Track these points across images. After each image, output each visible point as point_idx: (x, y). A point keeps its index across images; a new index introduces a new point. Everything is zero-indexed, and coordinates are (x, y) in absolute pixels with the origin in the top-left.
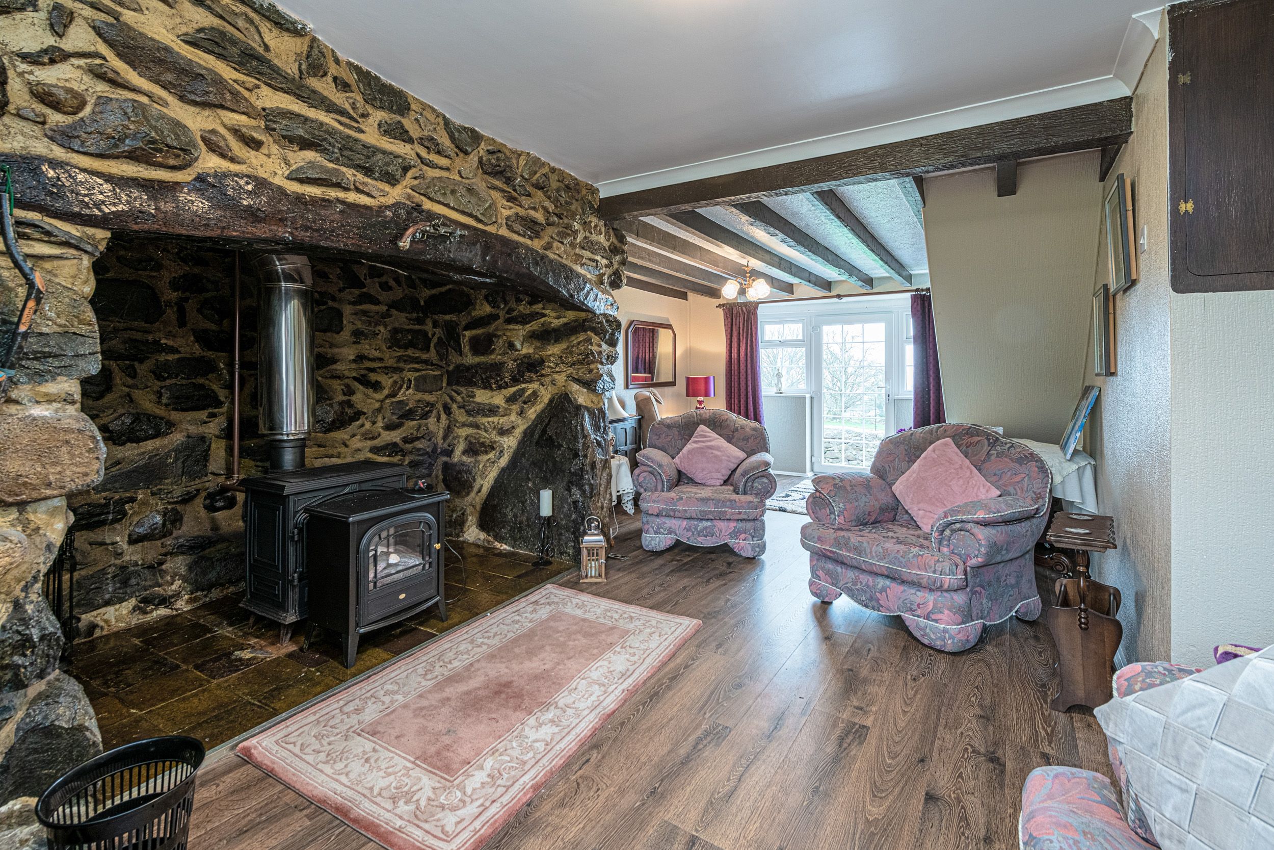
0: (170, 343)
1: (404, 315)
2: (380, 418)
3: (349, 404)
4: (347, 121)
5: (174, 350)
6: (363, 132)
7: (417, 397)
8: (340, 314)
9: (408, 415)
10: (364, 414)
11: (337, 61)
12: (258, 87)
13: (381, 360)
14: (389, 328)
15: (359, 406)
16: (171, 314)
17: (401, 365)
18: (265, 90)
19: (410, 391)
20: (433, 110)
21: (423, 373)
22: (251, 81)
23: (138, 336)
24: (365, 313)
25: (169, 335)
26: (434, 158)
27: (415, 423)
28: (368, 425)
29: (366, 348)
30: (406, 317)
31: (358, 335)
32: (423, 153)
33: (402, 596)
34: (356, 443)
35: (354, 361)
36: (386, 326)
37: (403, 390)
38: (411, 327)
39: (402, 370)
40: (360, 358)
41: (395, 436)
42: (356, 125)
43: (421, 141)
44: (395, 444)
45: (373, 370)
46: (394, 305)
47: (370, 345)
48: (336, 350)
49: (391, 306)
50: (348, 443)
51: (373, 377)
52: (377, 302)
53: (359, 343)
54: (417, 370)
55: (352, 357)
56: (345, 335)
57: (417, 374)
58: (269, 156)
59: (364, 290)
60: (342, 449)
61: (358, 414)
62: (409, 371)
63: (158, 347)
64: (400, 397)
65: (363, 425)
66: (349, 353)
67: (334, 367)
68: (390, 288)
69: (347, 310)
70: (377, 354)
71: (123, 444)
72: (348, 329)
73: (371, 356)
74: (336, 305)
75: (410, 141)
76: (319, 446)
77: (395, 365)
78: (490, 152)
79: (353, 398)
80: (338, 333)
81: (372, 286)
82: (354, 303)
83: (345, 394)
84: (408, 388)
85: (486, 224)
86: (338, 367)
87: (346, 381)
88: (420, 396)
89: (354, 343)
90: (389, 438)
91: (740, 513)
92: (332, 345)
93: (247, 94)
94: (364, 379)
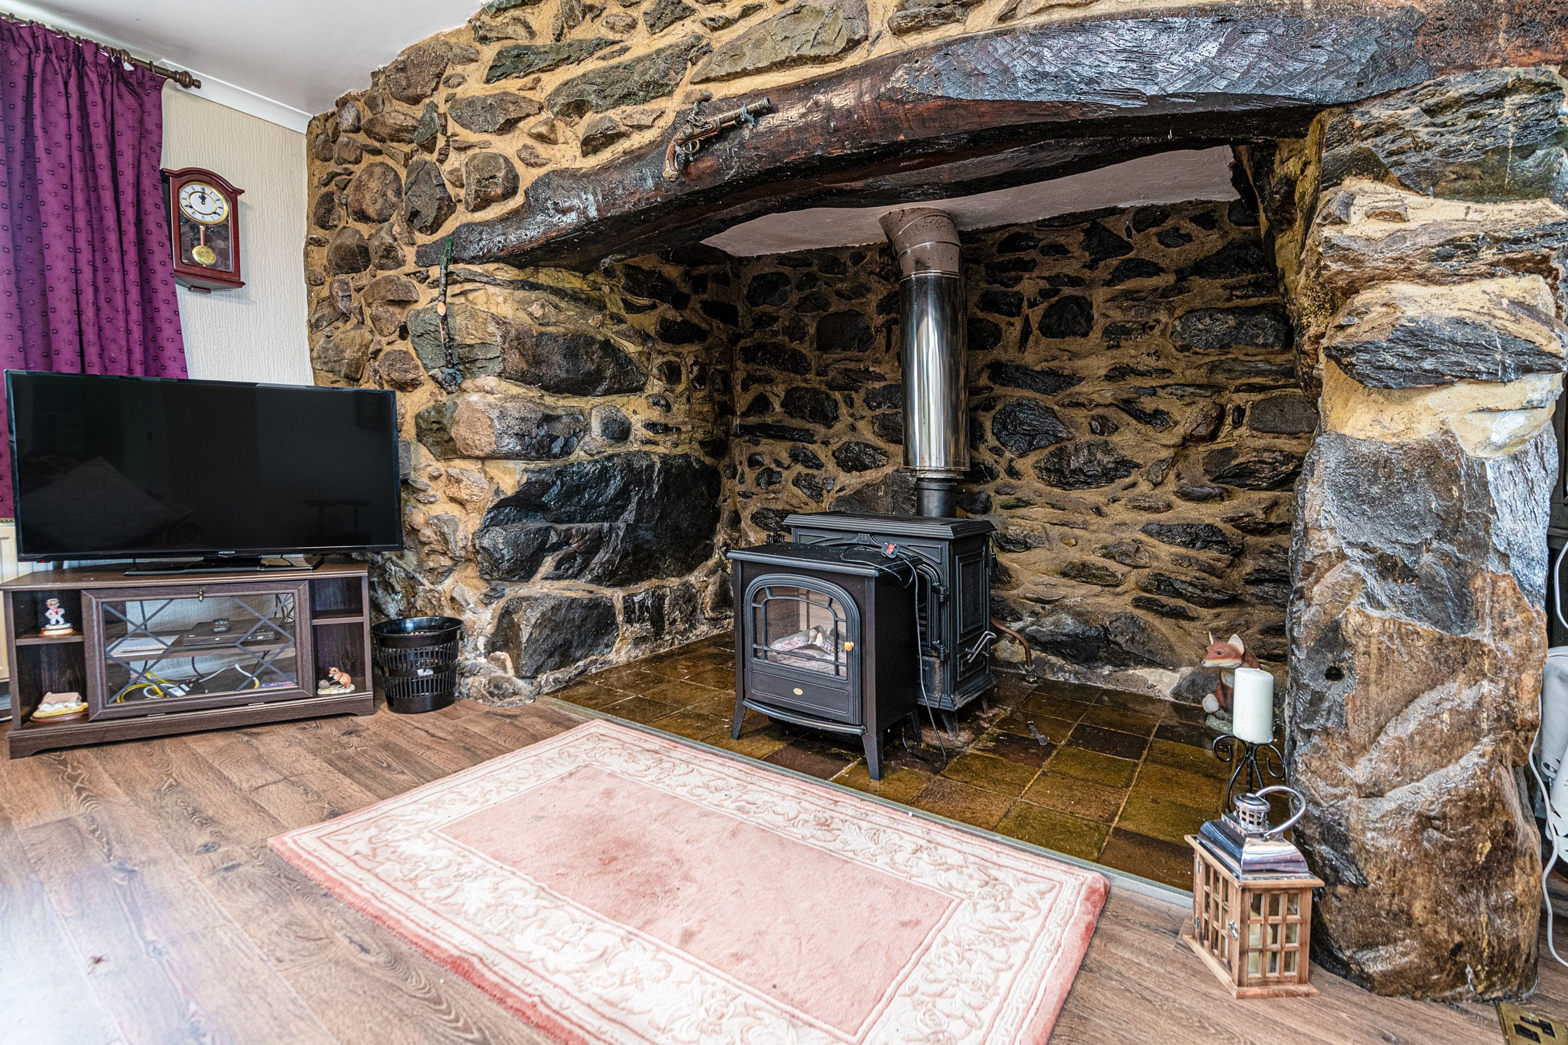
0: (878, 370)
1: (1218, 282)
2: (1172, 476)
3: (1107, 449)
5: (880, 377)
7: (1261, 443)
8: (1084, 307)
9: (1243, 477)
10: (1138, 466)
13: (1164, 372)
14: (1178, 312)
15: (1128, 454)
16: (881, 340)
17: (1220, 378)
19: (1243, 430)
21: (1276, 393)
23: (852, 365)
24: (1128, 295)
25: (877, 362)
27: (1264, 495)
28: (1144, 487)
29: (1131, 353)
30: (1224, 287)
31: (1116, 335)
34: (1119, 512)
35: (1108, 378)
36: (1171, 311)
37: (1226, 429)
38: (1237, 302)
39: (1218, 389)
40: (1118, 374)
41: (1210, 514)
44: (1212, 529)
45: (1153, 392)
46: (1201, 268)
47: (1136, 347)
48: (1079, 363)
49: (1182, 275)
50: (1104, 509)
51: (1149, 404)
52: (1157, 270)
53: (1118, 347)
54: (1252, 388)
55: (1103, 372)
56: (1096, 335)
57: (1261, 396)
59: (1131, 255)
60: (1093, 519)
61: (1126, 465)
62: (1238, 390)
63: (868, 375)
64: (1219, 444)
65: (1134, 485)
66: (1099, 364)
67: (1077, 389)
68: (1188, 238)
69: (1099, 296)
70: (1153, 362)
71: (849, 471)
72: (1100, 323)
73: (1141, 368)
74: (1076, 292)
76: (1053, 506)
77: (1205, 381)
79: (1115, 438)
80: (1085, 335)
81: (1146, 246)
82: (1108, 283)
83: (1093, 431)
84: (1237, 424)
86: (1083, 388)
87: (1100, 411)
88: (1266, 441)
89: (1109, 348)
90: (1194, 515)
92: (1074, 356)
93: (529, 94)
94: (1127, 406)
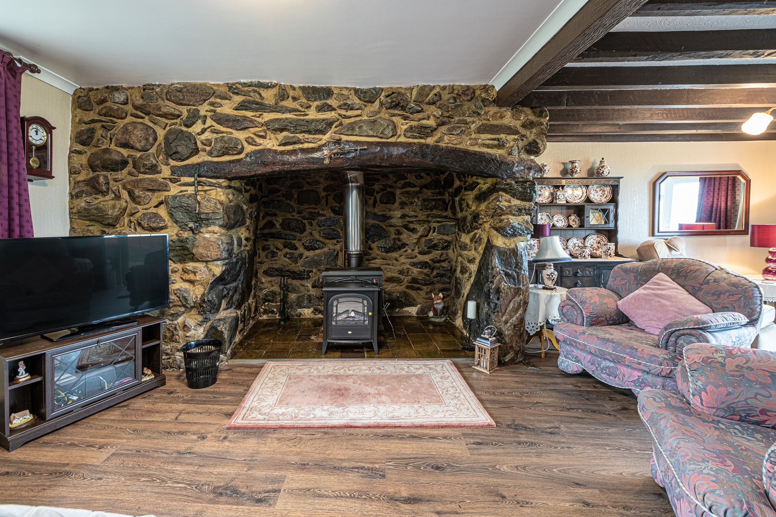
0: (323, 213)
1: (430, 191)
2: (417, 248)
3: (399, 240)
4: (299, 113)
5: (324, 215)
6: (307, 115)
7: (439, 237)
8: (394, 195)
9: (434, 247)
10: (408, 245)
11: (294, 88)
12: (262, 114)
13: (416, 216)
14: (420, 199)
15: (405, 241)
16: (324, 201)
17: (430, 219)
18: (265, 114)
19: (435, 234)
20: (347, 88)
21: (443, 223)
22: (258, 114)
23: (313, 211)
24: (407, 192)
25: (323, 210)
26: (349, 113)
27: (439, 252)
28: (409, 251)
29: (407, 211)
30: (432, 193)
31: (403, 205)
32: (343, 112)
33: (350, 332)
34: (403, 259)
35: (401, 218)
36: (418, 198)
37: (431, 233)
38: (435, 197)
39: (429, 222)
40: (404, 216)
41: (426, 258)
42: (303, 113)
43: (340, 107)
44: (426, 263)
45: (412, 222)
46: (425, 186)
47: (409, 209)
48: (392, 213)
49: (421, 188)
50: (398, 259)
51: (411, 226)
52: (415, 186)
53: (403, 208)
54: (438, 222)
55: (399, 216)
56: (397, 204)
57: (440, 224)
58: (270, 139)
59: (407, 180)
60: (394, 262)
61: (404, 245)
62: (434, 222)
63: (319, 214)
64: (429, 237)
65: (406, 251)
66: (398, 214)
67: (391, 221)
68: (422, 177)
69: (398, 192)
70: (413, 214)
71: (309, 250)
72: (398, 201)
73: (410, 215)
74: (391, 190)
75: (334, 109)
76: (383, 259)
77: (426, 219)
78: (387, 96)
79: (401, 237)
80: (393, 204)
81: (411, 178)
82: (401, 188)
83: (396, 235)
84: (434, 232)
85: (388, 139)
86: (393, 221)
87: (397, 228)
88: (441, 237)
89: (401, 208)
90: (422, 259)
91: (640, 364)
92: (390, 210)
93: (258, 119)
94: (406, 227)
